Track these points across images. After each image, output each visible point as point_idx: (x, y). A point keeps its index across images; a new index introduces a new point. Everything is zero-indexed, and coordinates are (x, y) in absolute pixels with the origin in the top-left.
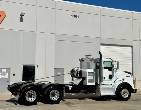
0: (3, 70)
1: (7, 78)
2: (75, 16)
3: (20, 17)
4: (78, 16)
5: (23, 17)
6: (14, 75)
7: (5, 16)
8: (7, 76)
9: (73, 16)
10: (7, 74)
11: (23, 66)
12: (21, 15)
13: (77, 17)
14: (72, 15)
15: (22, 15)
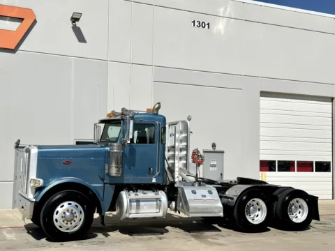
2: (202, 25)
3: (70, 24)
4: (208, 24)
5: (78, 24)
9: (197, 24)
12: (72, 18)
13: (207, 26)
14: (194, 22)
15: (75, 19)
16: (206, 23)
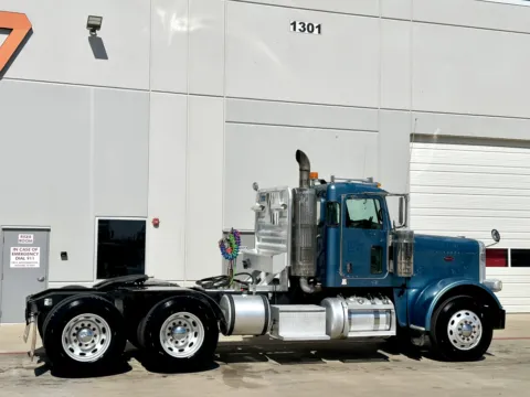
0: (20, 236)
1: (37, 266)
2: (308, 28)
3: (87, 33)
4: (319, 27)
5: (99, 33)
6: (64, 255)
7: (30, 32)
8: (37, 258)
9: (299, 27)
10: (38, 251)
11: (100, 221)
12: (89, 26)
13: (316, 30)
14: (294, 24)
15: (94, 27)
16: (315, 25)
